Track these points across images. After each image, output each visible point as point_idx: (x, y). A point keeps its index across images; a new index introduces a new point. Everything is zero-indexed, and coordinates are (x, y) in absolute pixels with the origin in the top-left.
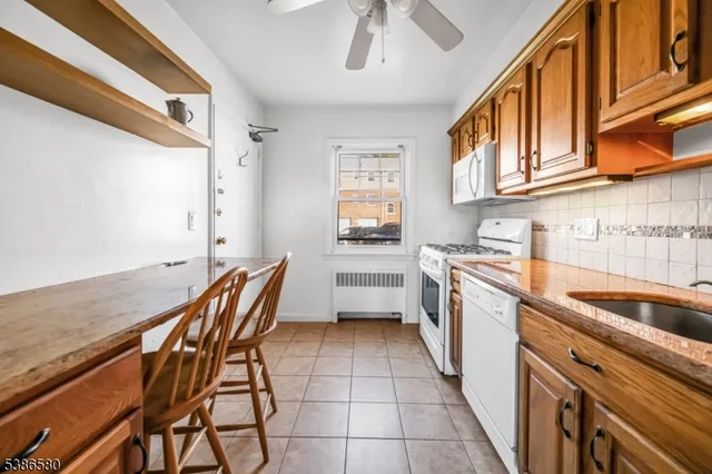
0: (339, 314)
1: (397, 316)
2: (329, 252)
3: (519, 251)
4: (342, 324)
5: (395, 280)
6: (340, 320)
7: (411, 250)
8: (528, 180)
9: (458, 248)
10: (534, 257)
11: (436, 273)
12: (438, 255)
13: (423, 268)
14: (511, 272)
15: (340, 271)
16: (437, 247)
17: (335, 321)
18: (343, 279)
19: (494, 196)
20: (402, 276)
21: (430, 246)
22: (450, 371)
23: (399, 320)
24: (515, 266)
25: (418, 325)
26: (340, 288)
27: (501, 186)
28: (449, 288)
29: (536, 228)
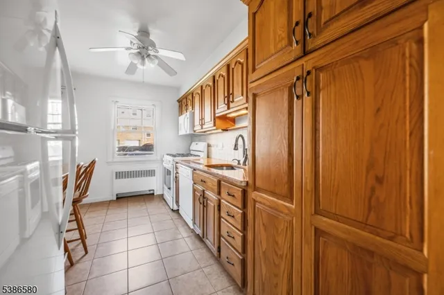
0: (117, 195)
1: (152, 192)
2: (110, 160)
3: (203, 155)
4: (119, 200)
5: (151, 173)
6: (117, 198)
7: (159, 158)
8: (202, 128)
9: (180, 155)
10: (208, 157)
11: (169, 166)
12: (170, 158)
13: (165, 165)
14: (199, 164)
15: (118, 171)
16: (170, 155)
17: (115, 199)
18: (119, 175)
19: (193, 133)
20: (154, 171)
21: (168, 154)
22: (175, 208)
23: (153, 194)
24: (201, 161)
25: (163, 195)
26: (118, 180)
27: (195, 129)
28: (175, 172)
29: (209, 146)
